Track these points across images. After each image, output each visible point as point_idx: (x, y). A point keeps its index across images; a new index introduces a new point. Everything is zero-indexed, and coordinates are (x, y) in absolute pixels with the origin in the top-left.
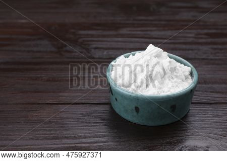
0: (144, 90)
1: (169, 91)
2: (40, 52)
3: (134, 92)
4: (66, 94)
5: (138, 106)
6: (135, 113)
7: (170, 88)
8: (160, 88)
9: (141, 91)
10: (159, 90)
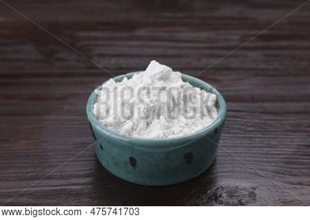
0: (142, 132)
1: (181, 132)
2: (19, 60)
3: (127, 135)
4: (53, 117)
5: (134, 156)
6: (130, 168)
7: (183, 127)
8: (168, 128)
9: (139, 133)
10: (165, 131)
